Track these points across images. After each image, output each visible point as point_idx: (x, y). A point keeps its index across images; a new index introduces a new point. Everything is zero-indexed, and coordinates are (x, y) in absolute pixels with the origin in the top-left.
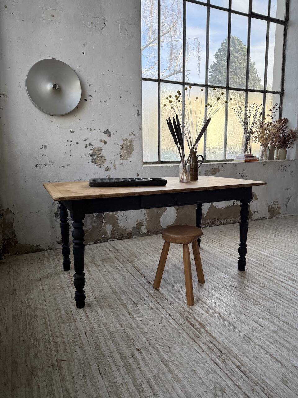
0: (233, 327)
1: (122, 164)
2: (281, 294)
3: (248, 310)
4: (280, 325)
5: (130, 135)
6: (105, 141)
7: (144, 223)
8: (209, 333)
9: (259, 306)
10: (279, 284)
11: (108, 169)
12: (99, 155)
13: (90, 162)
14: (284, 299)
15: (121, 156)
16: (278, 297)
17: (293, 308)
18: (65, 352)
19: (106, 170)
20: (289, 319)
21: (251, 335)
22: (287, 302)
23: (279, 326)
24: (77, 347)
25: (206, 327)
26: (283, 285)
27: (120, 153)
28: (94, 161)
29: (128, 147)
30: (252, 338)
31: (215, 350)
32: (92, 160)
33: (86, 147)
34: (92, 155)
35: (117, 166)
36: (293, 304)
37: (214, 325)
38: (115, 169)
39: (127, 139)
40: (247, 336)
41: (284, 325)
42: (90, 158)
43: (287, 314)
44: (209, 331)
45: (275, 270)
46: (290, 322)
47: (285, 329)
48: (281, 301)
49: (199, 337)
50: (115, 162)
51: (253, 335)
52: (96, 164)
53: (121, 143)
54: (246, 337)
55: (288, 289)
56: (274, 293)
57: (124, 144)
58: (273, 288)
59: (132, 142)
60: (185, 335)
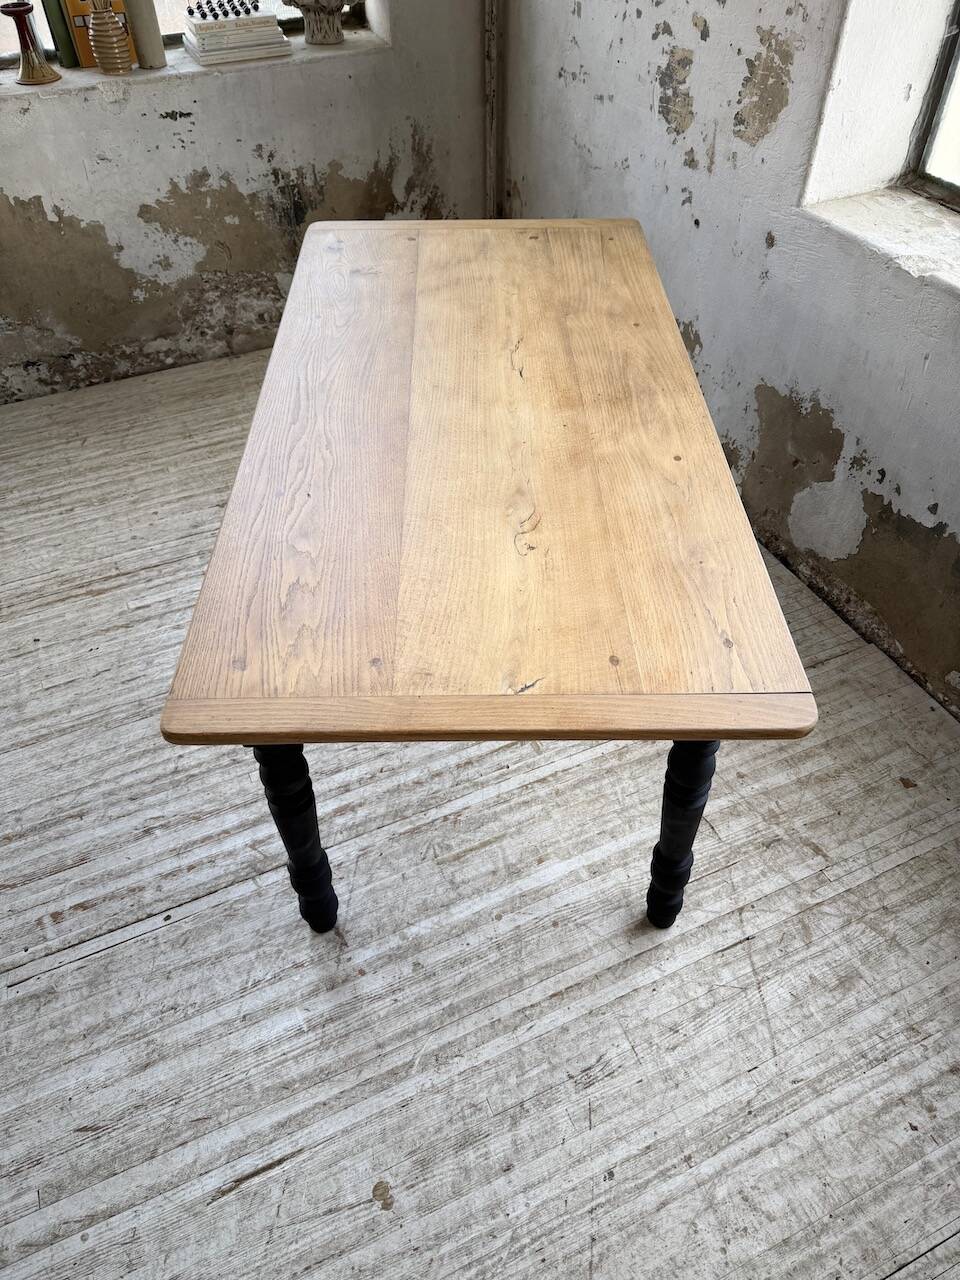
0: (67, 638)
1: (735, 154)
2: (176, 785)
3: (123, 683)
4: (35, 725)
5: (789, 12)
6: (705, 21)
7: (740, 463)
8: (67, 598)
9: (127, 710)
10: (235, 807)
11: (691, 163)
12: (680, 83)
13: (657, 103)
14: (143, 782)
15: (739, 120)
16: (159, 770)
17: (90, 782)
18: (102, 441)
19: (685, 163)
20: (48, 752)
21: (30, 661)
22: (127, 780)
23: (33, 720)
24: (107, 450)
25: (89, 598)
26: (231, 820)
27: (739, 102)
28: (665, 112)
29: (771, 81)
30: (20, 659)
31: (16, 600)
32: (661, 99)
33: (655, 36)
34: (667, 77)
35: (718, 159)
36: (111, 793)
37: (92, 610)
38: (710, 170)
39: (775, 32)
40: (29, 655)
41: (32, 731)
42: (659, 90)
43: (71, 759)
44: (74, 599)
45: (363, 842)
46: (37, 749)
47: (18, 729)
48: (136, 771)
49: (62, 584)
50: (717, 141)
51: (26, 665)
52: (667, 120)
53: (753, 48)
54: (27, 651)
55: (198, 819)
56: (186, 770)
57: (758, 56)
58: (214, 779)
59: (787, 57)
60: (83, 566)
